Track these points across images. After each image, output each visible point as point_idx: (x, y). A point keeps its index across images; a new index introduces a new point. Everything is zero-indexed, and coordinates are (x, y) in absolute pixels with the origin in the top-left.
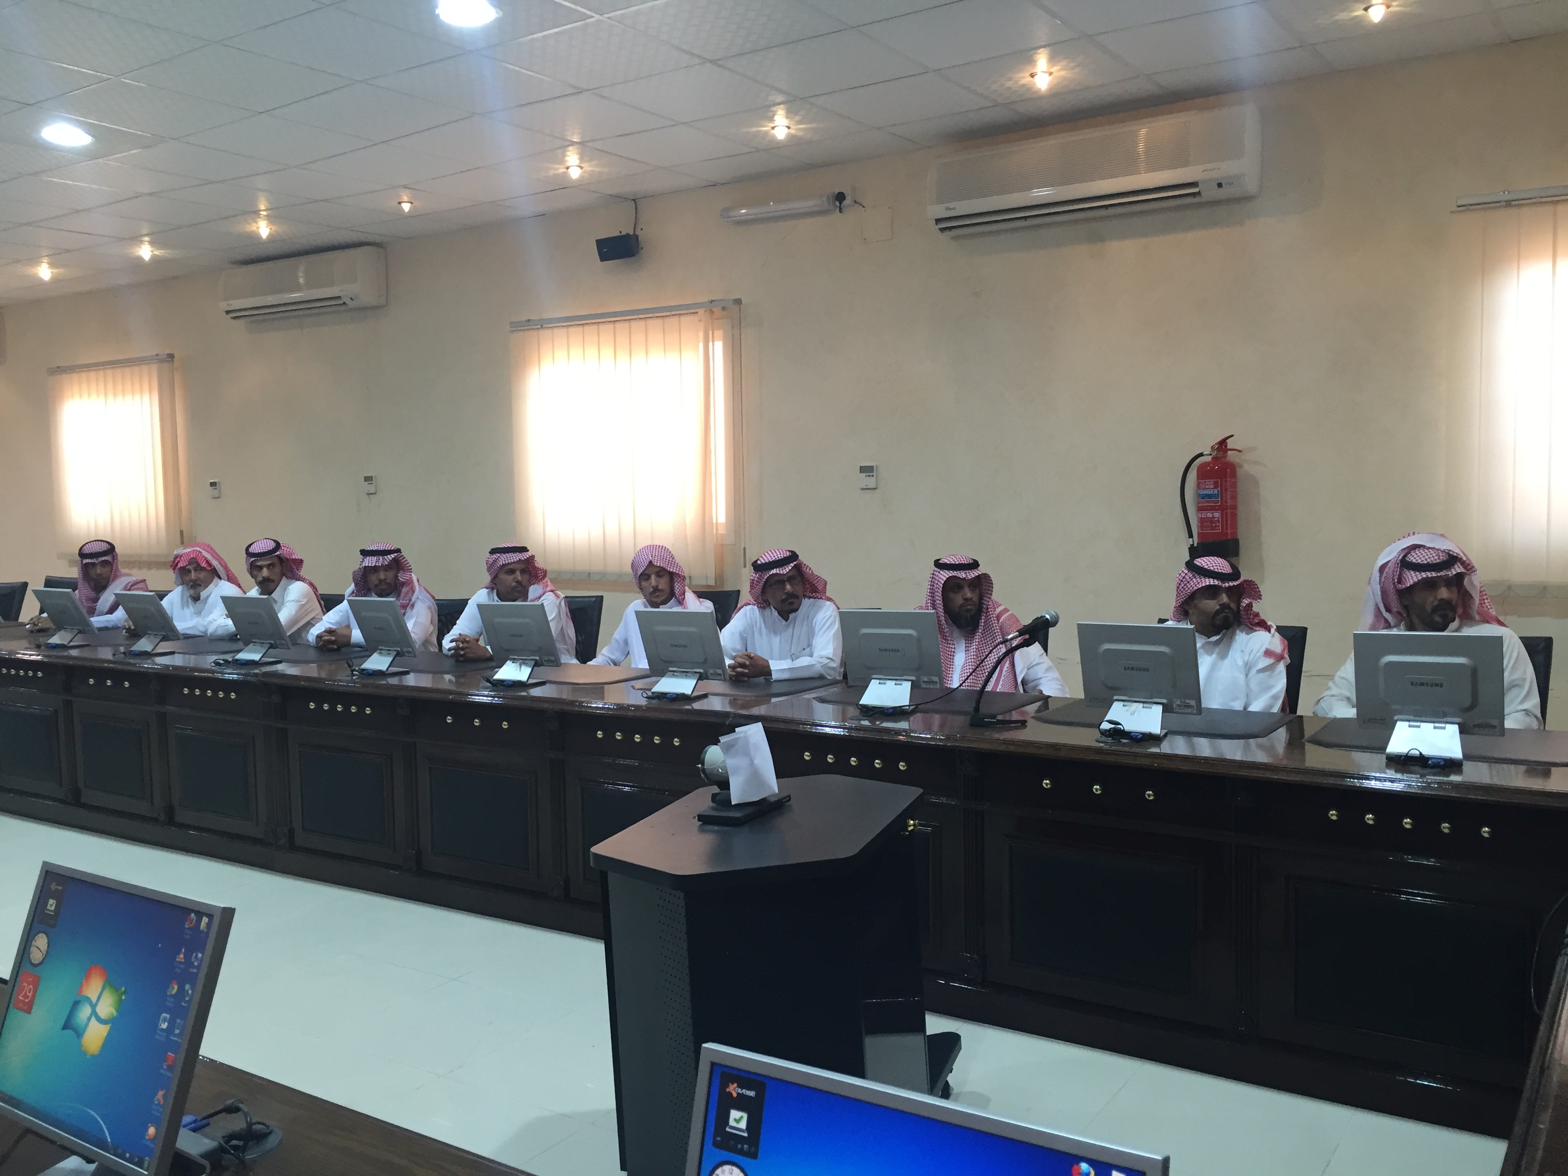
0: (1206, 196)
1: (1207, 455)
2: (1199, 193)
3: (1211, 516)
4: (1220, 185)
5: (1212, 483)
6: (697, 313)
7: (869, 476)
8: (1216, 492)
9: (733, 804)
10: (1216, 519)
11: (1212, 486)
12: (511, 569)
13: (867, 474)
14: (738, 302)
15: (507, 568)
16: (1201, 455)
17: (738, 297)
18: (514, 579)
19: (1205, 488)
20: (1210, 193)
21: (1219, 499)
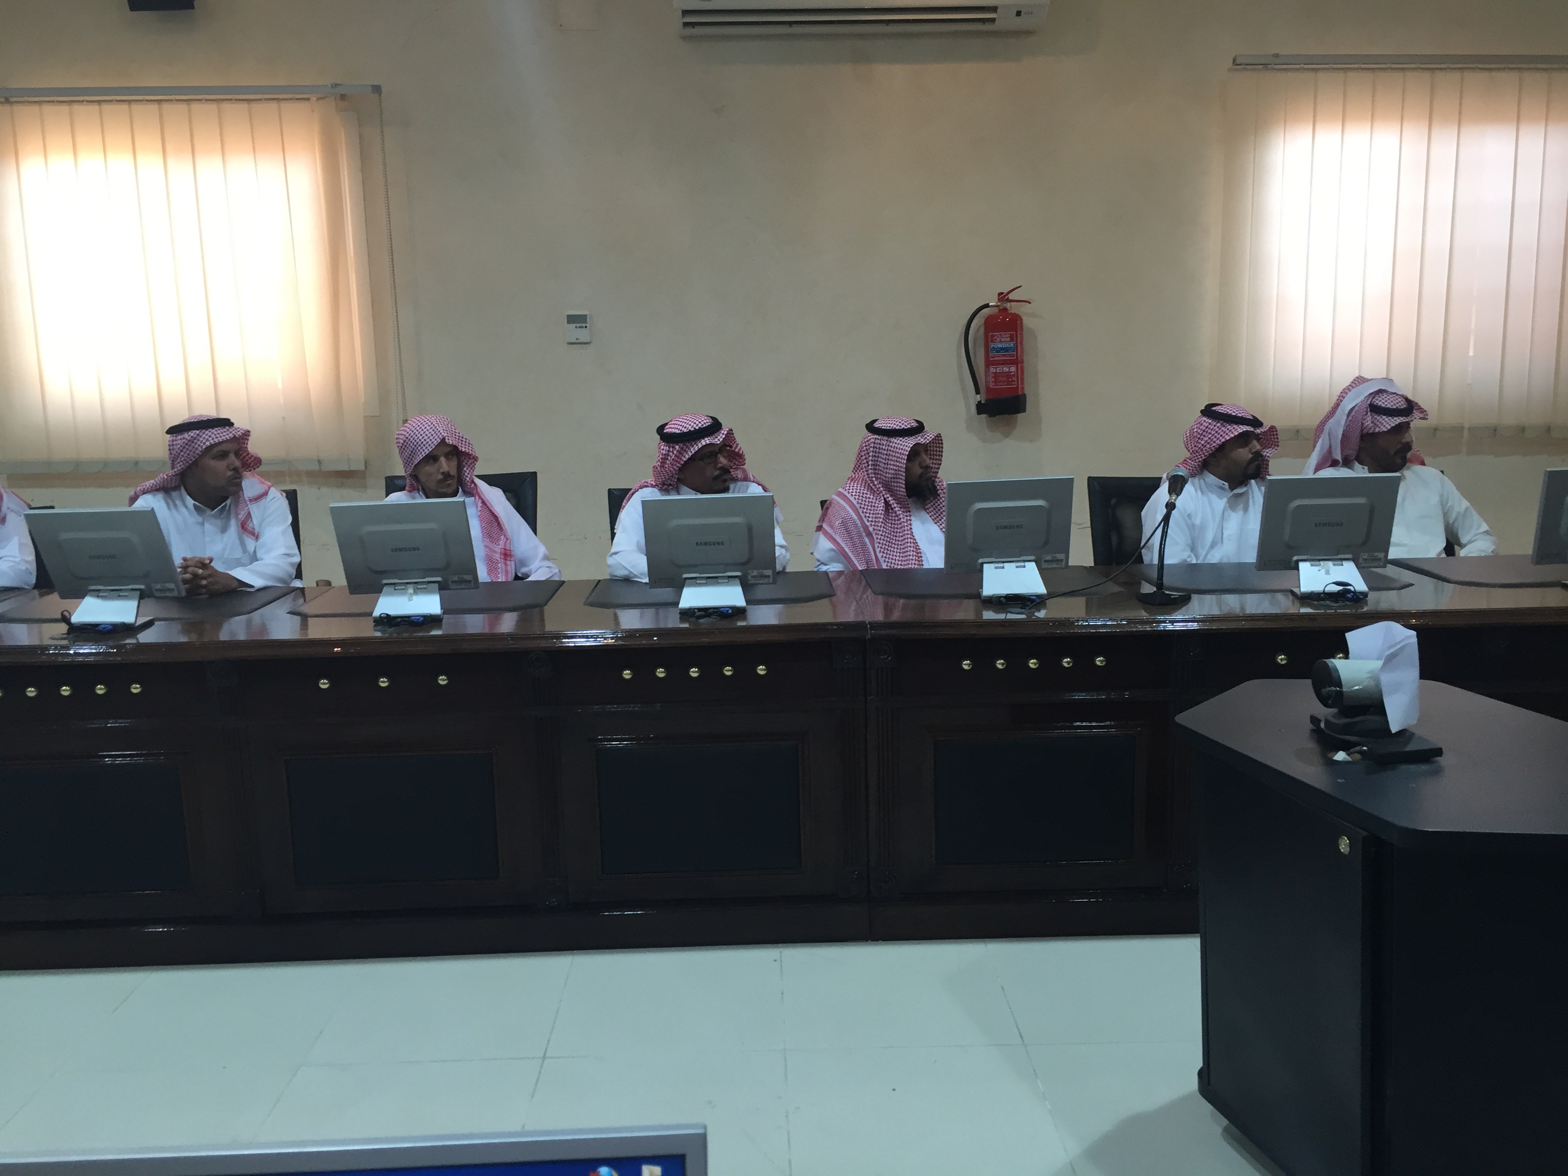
0: (999, 25)
1: (992, 306)
2: (993, 20)
3: (1008, 370)
4: (1019, 13)
5: (1008, 336)
6: (308, 99)
7: (580, 327)
8: (1012, 345)
9: (1393, 731)
10: (1013, 373)
11: (1009, 339)
12: (223, 451)
13: (578, 325)
14: (377, 89)
15: (216, 450)
16: (987, 306)
17: (376, 83)
18: (228, 466)
19: (1001, 341)
20: (1005, 22)
21: (1015, 353)
